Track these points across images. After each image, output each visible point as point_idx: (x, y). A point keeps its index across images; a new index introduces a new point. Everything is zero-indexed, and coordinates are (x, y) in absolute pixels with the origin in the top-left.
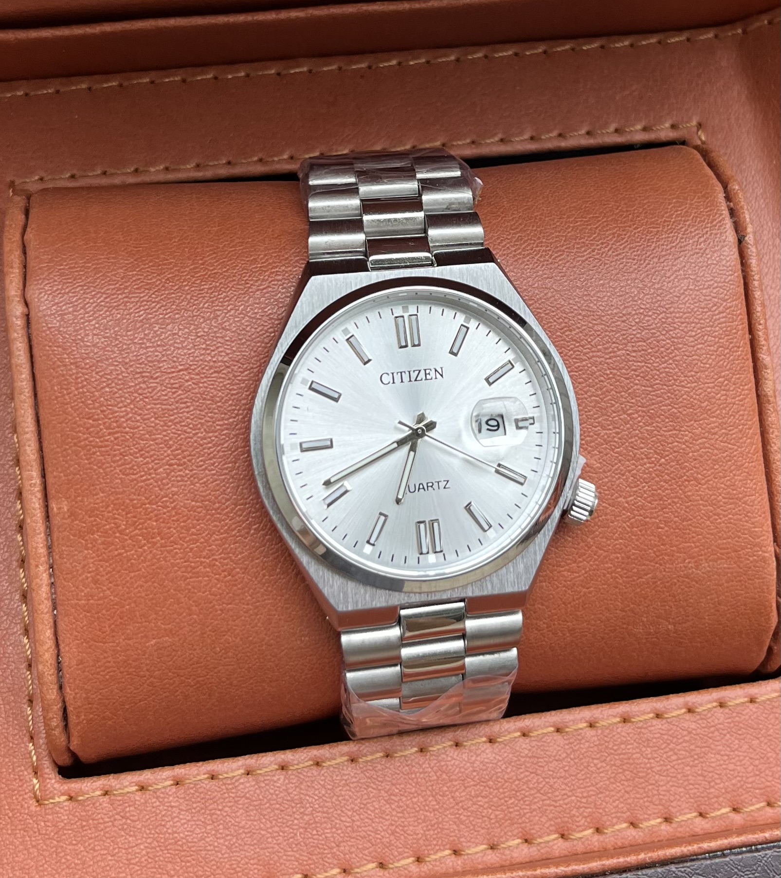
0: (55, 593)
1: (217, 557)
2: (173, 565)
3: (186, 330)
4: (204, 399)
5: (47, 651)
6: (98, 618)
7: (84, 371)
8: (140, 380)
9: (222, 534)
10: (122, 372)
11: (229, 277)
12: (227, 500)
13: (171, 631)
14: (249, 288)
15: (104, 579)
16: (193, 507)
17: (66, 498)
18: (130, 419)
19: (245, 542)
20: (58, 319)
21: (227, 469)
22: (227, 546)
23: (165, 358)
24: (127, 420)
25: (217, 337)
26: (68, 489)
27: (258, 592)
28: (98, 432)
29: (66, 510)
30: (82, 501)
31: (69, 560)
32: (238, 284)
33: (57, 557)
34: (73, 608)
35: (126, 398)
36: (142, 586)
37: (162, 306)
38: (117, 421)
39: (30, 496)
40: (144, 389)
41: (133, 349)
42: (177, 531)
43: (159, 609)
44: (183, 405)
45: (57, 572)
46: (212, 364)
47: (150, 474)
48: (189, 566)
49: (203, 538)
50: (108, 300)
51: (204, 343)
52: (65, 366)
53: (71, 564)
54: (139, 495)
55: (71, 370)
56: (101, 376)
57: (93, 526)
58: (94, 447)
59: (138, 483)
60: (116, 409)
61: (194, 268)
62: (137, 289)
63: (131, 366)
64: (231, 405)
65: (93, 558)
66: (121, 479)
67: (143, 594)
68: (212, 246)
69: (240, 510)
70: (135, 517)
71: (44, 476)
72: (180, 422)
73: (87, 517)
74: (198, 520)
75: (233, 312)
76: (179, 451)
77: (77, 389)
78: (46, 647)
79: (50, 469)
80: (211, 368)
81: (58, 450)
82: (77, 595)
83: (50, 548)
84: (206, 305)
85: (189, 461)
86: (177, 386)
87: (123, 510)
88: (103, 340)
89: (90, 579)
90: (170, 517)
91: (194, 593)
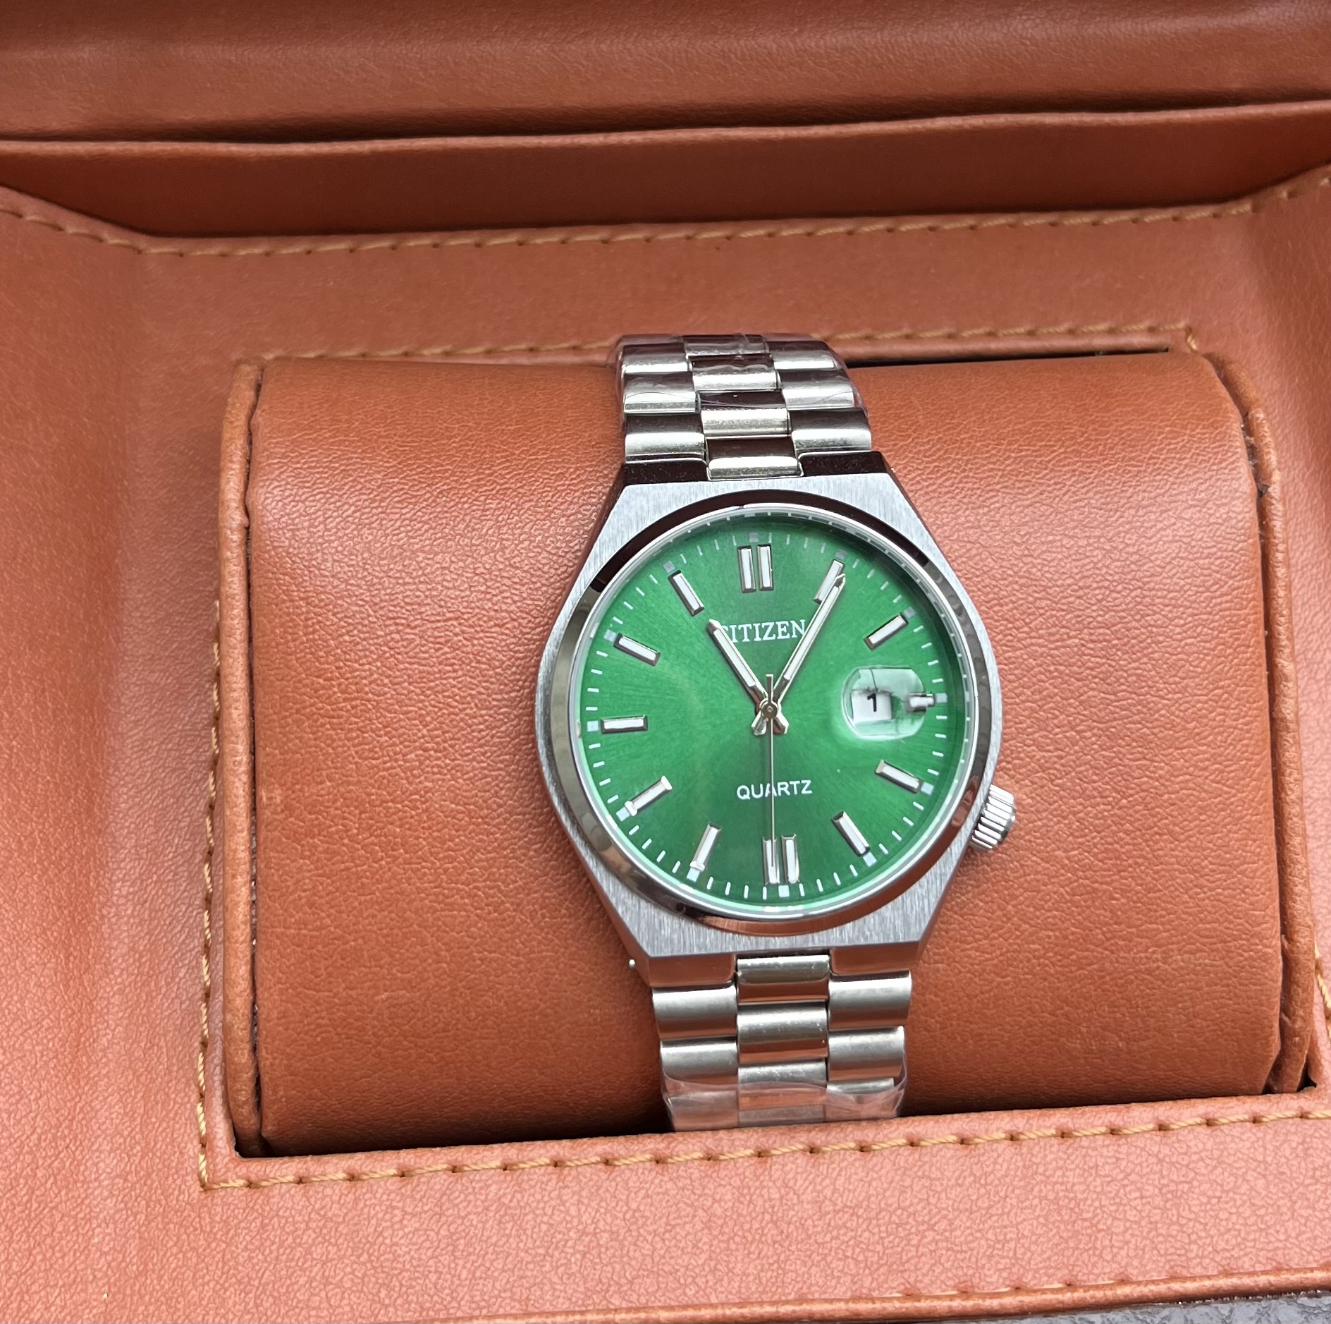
0: (256, 916)
1: (480, 885)
2: (419, 890)
3: (461, 564)
4: (479, 662)
5: (239, 995)
6: (311, 955)
7: (317, 610)
8: (392, 628)
9: (489, 852)
10: (369, 616)
11: (524, 495)
12: (500, 806)
13: (410, 982)
14: (552, 512)
15: (323, 901)
16: (452, 810)
17: (281, 786)
18: (376, 680)
19: (518, 867)
20: (288, 535)
21: (502, 762)
22: (495, 870)
23: (429, 601)
24: (371, 683)
25: (502, 577)
26: (284, 773)
27: (534, 939)
28: (330, 697)
29: (278, 800)
30: (301, 790)
31: (277, 871)
32: (535, 506)
33: (262, 866)
34: (278, 938)
35: (372, 652)
36: (374, 916)
37: (431, 528)
38: (357, 684)
39: (231, 778)
40: (397, 642)
41: (386, 584)
42: (429, 844)
43: (395, 950)
44: (449, 668)
45: (261, 887)
46: (492, 613)
47: (396, 761)
48: (440, 893)
49: (463, 855)
50: (358, 514)
51: (484, 584)
52: (292, 601)
53: (280, 877)
54: (379, 788)
55: (299, 607)
56: (340, 620)
57: (314, 826)
58: (323, 716)
59: (379, 770)
60: (356, 665)
61: (479, 480)
62: (398, 502)
63: (381, 608)
64: (514, 673)
65: (310, 871)
66: (356, 763)
67: (375, 928)
68: (505, 451)
69: (516, 821)
70: (371, 819)
71: (253, 752)
72: (444, 691)
73: (305, 813)
74: (457, 831)
75: (527, 543)
76: (439, 732)
77: (305, 635)
78: (238, 990)
79: (261, 743)
80: (490, 619)
81: (275, 717)
82: (285, 920)
83: (253, 852)
84: (490, 532)
85: (452, 746)
86: (442, 640)
87: (356, 807)
88: (346, 569)
89: (304, 901)
90: (420, 822)
91: (445, 931)
